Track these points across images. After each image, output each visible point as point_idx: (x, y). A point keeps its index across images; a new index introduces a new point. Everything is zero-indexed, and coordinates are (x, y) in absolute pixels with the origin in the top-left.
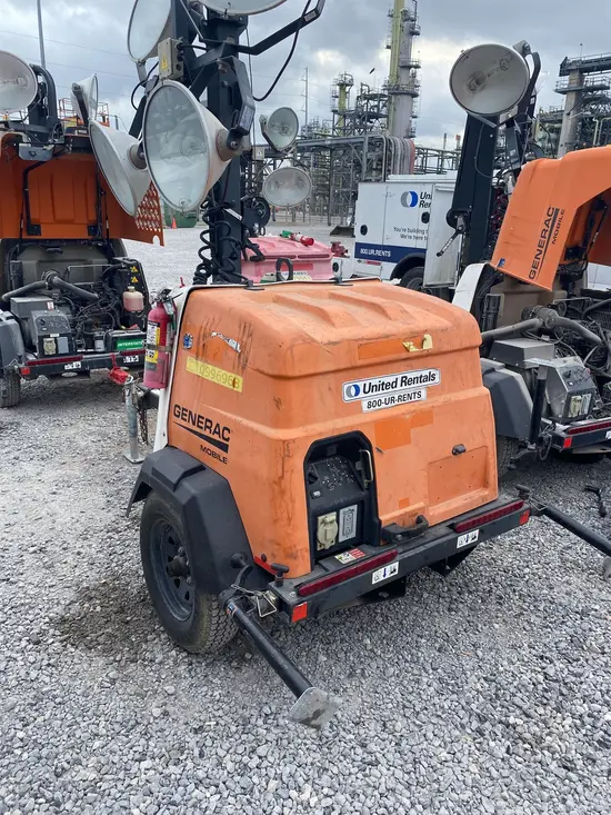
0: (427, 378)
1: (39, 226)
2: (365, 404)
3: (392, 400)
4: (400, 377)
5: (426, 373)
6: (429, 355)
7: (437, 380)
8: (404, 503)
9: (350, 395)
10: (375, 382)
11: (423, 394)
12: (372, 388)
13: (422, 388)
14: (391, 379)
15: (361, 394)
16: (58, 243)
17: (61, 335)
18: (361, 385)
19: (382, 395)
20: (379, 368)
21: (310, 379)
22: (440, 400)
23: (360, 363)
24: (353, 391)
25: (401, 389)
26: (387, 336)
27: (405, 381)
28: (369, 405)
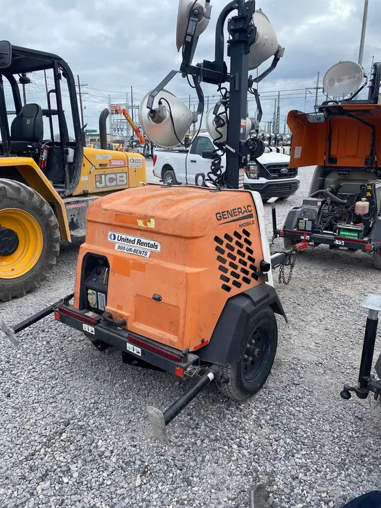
0: (152, 246)
1: (336, 159)
2: (117, 247)
3: (131, 250)
4: (137, 239)
5: (152, 242)
6: (151, 231)
7: (159, 249)
8: (120, 307)
9: (111, 238)
10: (124, 236)
11: (149, 254)
12: (122, 239)
13: (149, 251)
14: (132, 238)
15: (116, 240)
16: (348, 169)
17: (309, 220)
18: (117, 235)
19: (127, 245)
20: (126, 229)
21: (95, 224)
22: (156, 261)
23: (114, 223)
24: (113, 237)
25: (136, 246)
26: (131, 214)
27: (139, 242)
28: (119, 247)
